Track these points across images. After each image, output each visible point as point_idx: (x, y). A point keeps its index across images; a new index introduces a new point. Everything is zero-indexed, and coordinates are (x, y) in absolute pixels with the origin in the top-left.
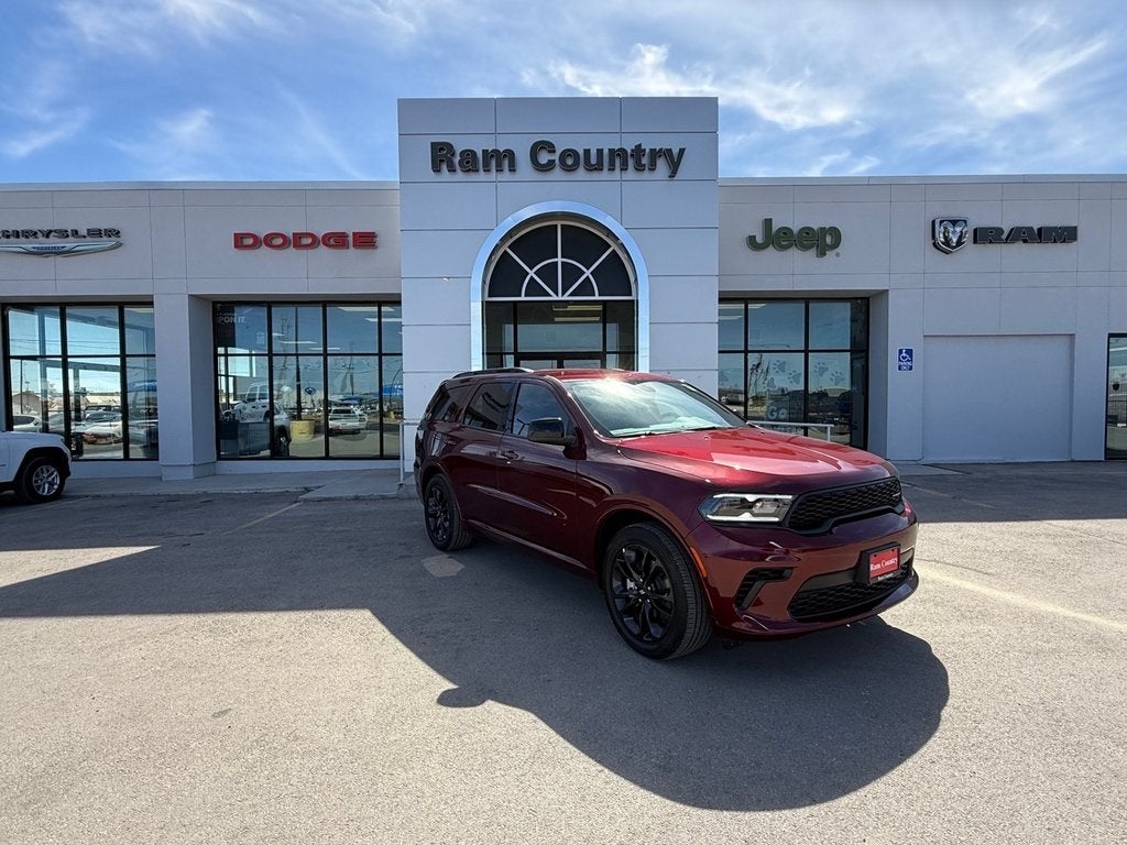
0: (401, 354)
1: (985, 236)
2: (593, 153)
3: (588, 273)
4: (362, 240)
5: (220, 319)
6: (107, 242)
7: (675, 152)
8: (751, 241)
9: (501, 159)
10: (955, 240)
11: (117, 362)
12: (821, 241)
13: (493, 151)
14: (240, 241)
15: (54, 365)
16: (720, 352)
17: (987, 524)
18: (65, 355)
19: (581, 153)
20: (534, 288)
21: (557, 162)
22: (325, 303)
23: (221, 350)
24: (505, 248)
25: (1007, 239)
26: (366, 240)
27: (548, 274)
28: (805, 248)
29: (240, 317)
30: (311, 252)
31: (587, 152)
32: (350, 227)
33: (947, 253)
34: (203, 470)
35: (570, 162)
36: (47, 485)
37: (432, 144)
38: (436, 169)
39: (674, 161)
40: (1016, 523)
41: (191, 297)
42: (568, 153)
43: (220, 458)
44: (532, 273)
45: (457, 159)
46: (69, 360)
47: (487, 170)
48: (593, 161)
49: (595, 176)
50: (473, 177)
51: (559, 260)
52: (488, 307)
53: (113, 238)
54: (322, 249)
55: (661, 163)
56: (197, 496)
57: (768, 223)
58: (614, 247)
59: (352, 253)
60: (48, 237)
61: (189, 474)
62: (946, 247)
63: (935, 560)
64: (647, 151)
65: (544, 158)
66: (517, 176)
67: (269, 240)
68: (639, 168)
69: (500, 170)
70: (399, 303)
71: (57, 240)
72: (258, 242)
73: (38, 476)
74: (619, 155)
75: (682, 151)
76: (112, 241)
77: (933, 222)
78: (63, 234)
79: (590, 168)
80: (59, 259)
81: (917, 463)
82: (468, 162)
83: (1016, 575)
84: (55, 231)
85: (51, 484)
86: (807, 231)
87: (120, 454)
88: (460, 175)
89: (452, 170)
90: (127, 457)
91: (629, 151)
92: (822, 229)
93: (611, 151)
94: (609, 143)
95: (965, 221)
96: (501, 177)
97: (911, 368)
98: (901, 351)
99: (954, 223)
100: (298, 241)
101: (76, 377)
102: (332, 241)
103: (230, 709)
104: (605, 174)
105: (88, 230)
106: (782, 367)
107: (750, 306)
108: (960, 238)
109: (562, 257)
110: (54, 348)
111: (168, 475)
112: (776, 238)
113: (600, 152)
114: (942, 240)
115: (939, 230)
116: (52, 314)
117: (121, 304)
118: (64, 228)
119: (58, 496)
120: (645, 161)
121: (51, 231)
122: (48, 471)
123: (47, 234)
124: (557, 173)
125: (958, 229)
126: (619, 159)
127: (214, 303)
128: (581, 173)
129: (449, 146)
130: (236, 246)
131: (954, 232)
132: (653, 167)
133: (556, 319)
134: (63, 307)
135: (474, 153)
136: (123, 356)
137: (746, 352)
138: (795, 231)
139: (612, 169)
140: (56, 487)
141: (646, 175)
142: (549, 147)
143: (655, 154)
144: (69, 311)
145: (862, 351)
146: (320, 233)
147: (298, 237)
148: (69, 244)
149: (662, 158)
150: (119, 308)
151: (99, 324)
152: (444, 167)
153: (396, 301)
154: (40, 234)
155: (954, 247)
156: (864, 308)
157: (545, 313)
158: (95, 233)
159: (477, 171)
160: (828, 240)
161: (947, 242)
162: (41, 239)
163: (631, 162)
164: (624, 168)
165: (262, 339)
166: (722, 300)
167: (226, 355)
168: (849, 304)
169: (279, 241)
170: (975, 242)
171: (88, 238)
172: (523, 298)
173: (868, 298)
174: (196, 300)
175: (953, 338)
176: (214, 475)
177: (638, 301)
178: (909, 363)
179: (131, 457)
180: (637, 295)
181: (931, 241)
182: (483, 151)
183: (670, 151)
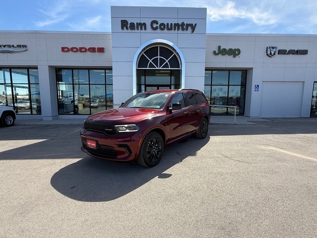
0: (112, 85)
1: (282, 52)
2: (169, 24)
3: (167, 61)
4: (100, 50)
5: (58, 73)
6: (23, 49)
7: (194, 24)
8: (215, 52)
9: (142, 26)
10: (273, 53)
11: (27, 86)
12: (235, 53)
13: (139, 23)
14: (63, 49)
15: (8, 86)
16: (205, 85)
17: (281, 135)
18: (12, 83)
19: (166, 24)
20: (151, 66)
21: (159, 27)
22: (89, 69)
24: (143, 53)
25: (288, 53)
26: (101, 50)
28: (230, 55)
29: (64, 73)
30: (85, 53)
31: (168, 24)
32: (96, 46)
33: (270, 57)
34: (54, 117)
35: (162, 27)
36: (9, 122)
37: (121, 20)
38: (122, 28)
39: (193, 27)
40: (289, 135)
41: (49, 66)
42: (162, 24)
43: (59, 114)
44: (150, 61)
45: (129, 26)
46: (13, 85)
47: (138, 29)
48: (169, 27)
49: (170, 32)
50: (133, 31)
51: (159, 57)
52: (138, 71)
53: (25, 48)
54: (88, 53)
55: (189, 28)
56: (54, 125)
57: (219, 47)
58: (175, 53)
59: (97, 53)
60: (5, 47)
61: (51, 119)
62: (270, 55)
63: (268, 145)
64: (185, 24)
65: (155, 26)
66: (147, 31)
67: (72, 49)
68: (183, 29)
69: (141, 29)
70: (112, 69)
71: (8, 48)
72: (68, 50)
73: (6, 119)
74: (177, 25)
75: (196, 24)
76: (25, 49)
77: (267, 48)
78: (9, 46)
79: (168, 29)
80: (9, 54)
81: (258, 118)
82: (132, 27)
83: (291, 149)
84: (7, 45)
85: (11, 121)
86: (231, 50)
87: (29, 113)
88: (129, 31)
89: (127, 29)
90: (32, 114)
91: (180, 24)
92: (235, 49)
93: (175, 24)
94: (174, 22)
96: (142, 31)
97: (258, 91)
98: (255, 86)
99: (273, 48)
100: (81, 50)
101: (15, 90)
102: (91, 50)
103: (75, 186)
104: (173, 31)
105: (17, 45)
106: (221, 90)
107: (213, 72)
108: (275, 53)
109: (160, 56)
110: (8, 81)
111: (44, 119)
112: (222, 52)
113: (171, 24)
114: (269, 53)
115: (269, 50)
116: (7, 71)
117: (28, 68)
118: (10, 44)
119: (13, 125)
120: (185, 27)
121: (6, 45)
122: (9, 117)
123: (5, 46)
124: (159, 31)
125: (274, 50)
126: (177, 26)
127: (56, 68)
128: (166, 31)
129: (126, 21)
130: (62, 51)
131: (273, 51)
132: (187, 29)
133: (156, 75)
134: (11, 69)
135: (134, 24)
136: (29, 84)
137: (211, 85)
138: (227, 49)
139: (175, 30)
140: (12, 122)
141: (185, 32)
142: (156, 22)
143: (188, 25)
144: (12, 70)
145: (244, 85)
146: (87, 48)
147: (81, 48)
148: (11, 49)
149: (190, 26)
150: (28, 69)
151: (21, 74)
152: (125, 28)
153: (110, 69)
154: (2, 46)
155: (273, 55)
156: (245, 73)
157: (153, 73)
158: (19, 46)
159: (135, 29)
160: (237, 52)
161: (271, 54)
162: (3, 48)
163: (180, 28)
164: (178, 30)
165: (70, 79)
166: (206, 70)
167: (59, 84)
168: (241, 72)
170: (279, 54)
171: (17, 48)
172: (148, 68)
173: (247, 70)
174: (51, 67)
175: (270, 82)
176: (58, 119)
177: (181, 70)
178: (258, 89)
179: (33, 113)
180: (181, 68)
181: (266, 54)
182: (137, 23)
183: (192, 24)
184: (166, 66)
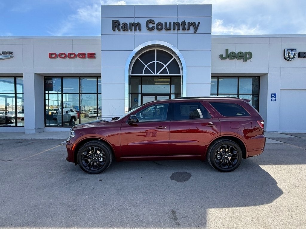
1: (302, 55)
2: (168, 24)
3: (165, 66)
4: (91, 55)
5: (47, 82)
6: (8, 56)
7: (197, 23)
8: (221, 56)
9: (136, 26)
10: (292, 56)
11: (14, 95)
12: (245, 56)
13: (133, 23)
14: (51, 55)
20: (147, 71)
21: (155, 27)
22: (80, 77)
23: (47, 92)
24: (137, 57)
26: (92, 56)
27: (152, 66)
28: (240, 59)
29: (55, 82)
30: (74, 59)
31: (166, 23)
32: (87, 52)
33: (289, 61)
34: (39, 130)
38: (114, 30)
41: (35, 74)
42: (160, 24)
43: (46, 126)
44: (146, 66)
47: (131, 30)
48: (168, 26)
49: (168, 32)
50: (126, 32)
51: (156, 62)
52: (132, 79)
53: (11, 55)
54: (78, 59)
55: (192, 28)
57: (227, 50)
58: (174, 57)
59: (87, 60)
61: (34, 132)
62: (288, 59)
65: (151, 26)
66: (142, 32)
67: (60, 55)
68: (184, 29)
69: (135, 30)
70: (101, 77)
72: (56, 56)
74: (177, 25)
75: (199, 23)
77: (284, 50)
81: (277, 133)
82: (124, 27)
86: (240, 53)
87: (14, 124)
88: (122, 32)
89: (119, 30)
91: (180, 23)
92: (246, 52)
93: (174, 23)
94: (173, 21)
95: (296, 50)
96: (136, 32)
97: (275, 100)
98: (272, 94)
99: (292, 50)
100: (69, 56)
102: (81, 56)
104: (172, 31)
105: (2, 52)
107: (220, 80)
108: (294, 55)
109: (157, 61)
111: (27, 132)
112: (230, 56)
113: (170, 23)
114: (288, 56)
115: (287, 53)
117: (15, 76)
120: (186, 27)
124: (155, 31)
125: (293, 53)
126: (177, 26)
127: (44, 77)
128: (164, 31)
129: (118, 21)
130: (49, 58)
131: (292, 54)
132: (188, 30)
133: (155, 84)
135: (127, 24)
136: (16, 93)
137: (218, 94)
138: (236, 52)
139: (174, 30)
141: (186, 32)
142: (152, 22)
143: (190, 24)
145: (257, 94)
146: (77, 53)
147: (70, 54)
152: (116, 29)
155: (291, 59)
156: (257, 81)
157: (151, 80)
158: (5, 53)
159: (128, 30)
160: (248, 56)
161: (289, 57)
163: (181, 27)
164: (178, 30)
166: (212, 77)
167: (48, 93)
168: (252, 79)
169: (63, 56)
170: (299, 57)
171: (2, 55)
172: (143, 75)
173: (259, 77)
174: (37, 75)
175: (290, 90)
176: (44, 132)
177: (182, 76)
178: (275, 98)
179: (18, 125)
180: (182, 74)
181: (283, 57)
182: (130, 23)
183: (195, 23)
184: (165, 71)
